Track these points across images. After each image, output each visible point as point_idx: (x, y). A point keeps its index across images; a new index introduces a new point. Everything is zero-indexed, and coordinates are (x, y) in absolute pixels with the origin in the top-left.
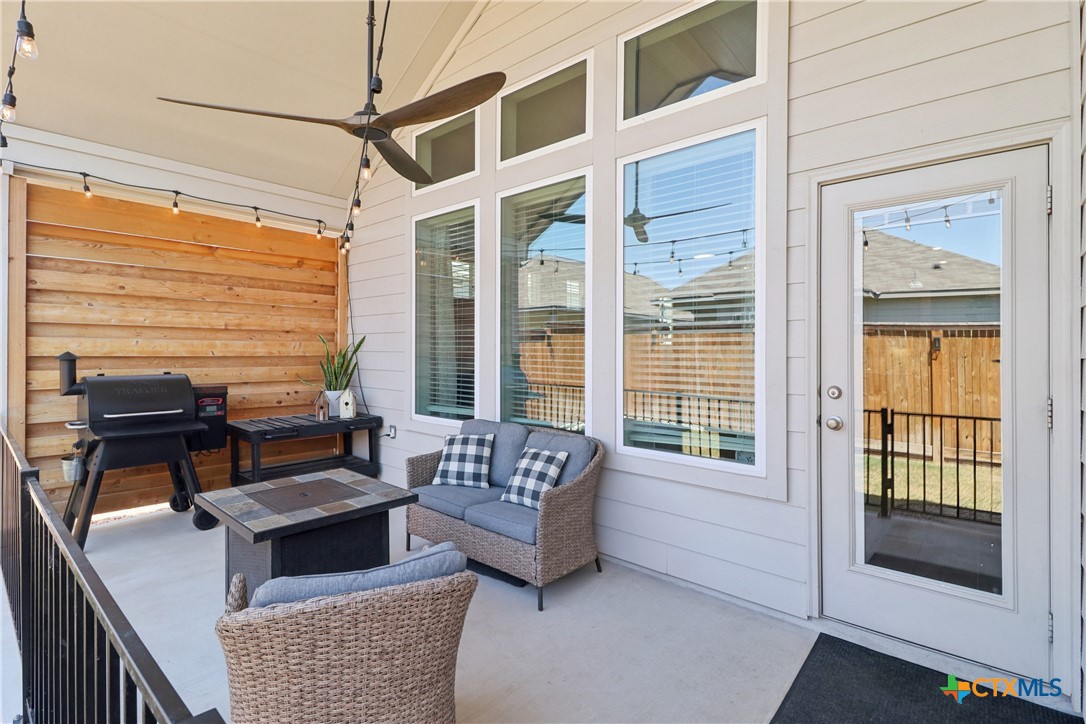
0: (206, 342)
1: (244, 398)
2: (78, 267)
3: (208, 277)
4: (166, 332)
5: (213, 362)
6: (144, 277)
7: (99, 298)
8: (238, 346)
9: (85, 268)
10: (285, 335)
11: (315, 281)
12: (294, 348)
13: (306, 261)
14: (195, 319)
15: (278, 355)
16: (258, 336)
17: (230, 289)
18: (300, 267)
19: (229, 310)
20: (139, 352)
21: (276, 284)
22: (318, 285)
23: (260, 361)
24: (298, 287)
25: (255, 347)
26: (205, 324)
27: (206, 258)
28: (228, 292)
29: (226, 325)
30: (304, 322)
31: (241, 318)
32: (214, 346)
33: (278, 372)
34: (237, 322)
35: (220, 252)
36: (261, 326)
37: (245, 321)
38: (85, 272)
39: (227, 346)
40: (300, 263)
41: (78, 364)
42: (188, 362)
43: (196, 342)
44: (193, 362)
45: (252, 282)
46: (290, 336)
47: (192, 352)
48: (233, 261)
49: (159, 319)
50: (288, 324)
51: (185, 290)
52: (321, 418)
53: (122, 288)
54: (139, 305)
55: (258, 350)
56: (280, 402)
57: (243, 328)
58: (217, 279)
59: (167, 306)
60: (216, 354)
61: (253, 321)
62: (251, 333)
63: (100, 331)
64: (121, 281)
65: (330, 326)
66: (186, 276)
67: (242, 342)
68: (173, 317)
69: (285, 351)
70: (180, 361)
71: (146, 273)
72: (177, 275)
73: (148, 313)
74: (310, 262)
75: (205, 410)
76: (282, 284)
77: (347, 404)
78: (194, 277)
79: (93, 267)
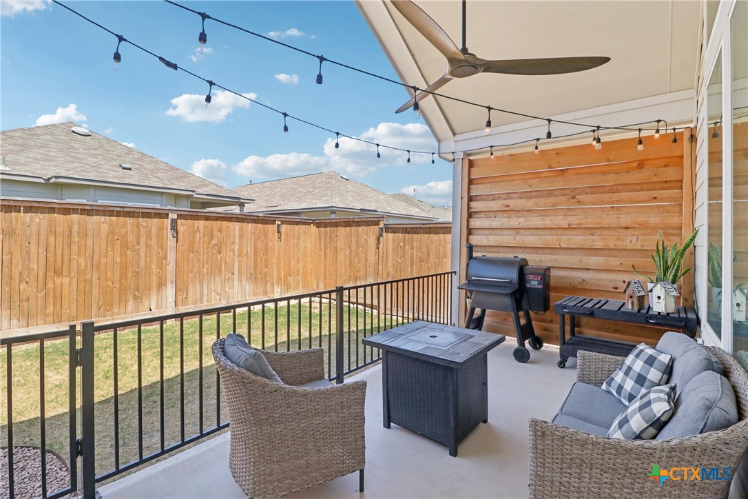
0: (555, 237)
1: (584, 280)
2: (491, 198)
3: (560, 191)
4: (533, 231)
5: (562, 251)
6: (521, 198)
7: (499, 213)
8: (578, 239)
9: (493, 197)
10: (624, 230)
11: (655, 179)
12: (631, 241)
13: (646, 162)
14: (547, 222)
15: (614, 247)
16: (598, 232)
17: (573, 198)
18: (640, 169)
19: (573, 213)
20: (516, 244)
21: (615, 188)
22: (662, 182)
23: (599, 252)
24: (638, 187)
25: (593, 241)
26: (554, 225)
27: (559, 178)
28: (572, 200)
29: (569, 225)
30: (641, 218)
31: (581, 219)
32: (561, 240)
33: (614, 262)
34: (577, 222)
35: (570, 172)
36: (598, 224)
37: (584, 221)
38: (493, 200)
39: (570, 240)
40: (641, 165)
41: (474, 249)
42: (546, 251)
43: (549, 238)
44: (549, 251)
45: (594, 190)
46: (629, 231)
47: (546, 244)
48: (576, 177)
49: (527, 223)
50: (625, 220)
51: (542, 202)
52: (630, 307)
53: (508, 206)
54: (518, 215)
55: (595, 243)
56: (617, 288)
57: (583, 226)
58: (566, 192)
59: (533, 215)
60: (562, 246)
61: (591, 221)
62: (591, 230)
63: (499, 232)
64: (507, 202)
65: (675, 220)
66: (545, 193)
67: (582, 237)
68: (536, 221)
69: (620, 244)
70: (541, 250)
71: (522, 196)
72: (539, 193)
73: (521, 220)
74: (651, 162)
75: (530, 283)
76: (621, 188)
77: (659, 298)
78: (550, 193)
79: (497, 196)
